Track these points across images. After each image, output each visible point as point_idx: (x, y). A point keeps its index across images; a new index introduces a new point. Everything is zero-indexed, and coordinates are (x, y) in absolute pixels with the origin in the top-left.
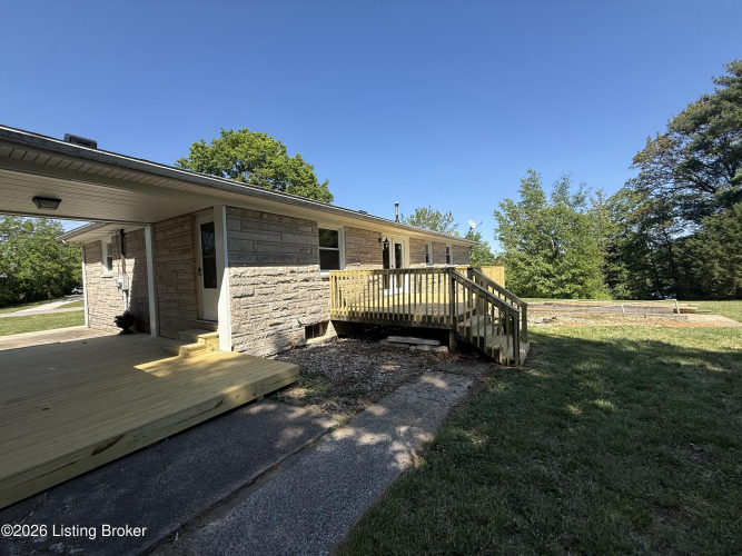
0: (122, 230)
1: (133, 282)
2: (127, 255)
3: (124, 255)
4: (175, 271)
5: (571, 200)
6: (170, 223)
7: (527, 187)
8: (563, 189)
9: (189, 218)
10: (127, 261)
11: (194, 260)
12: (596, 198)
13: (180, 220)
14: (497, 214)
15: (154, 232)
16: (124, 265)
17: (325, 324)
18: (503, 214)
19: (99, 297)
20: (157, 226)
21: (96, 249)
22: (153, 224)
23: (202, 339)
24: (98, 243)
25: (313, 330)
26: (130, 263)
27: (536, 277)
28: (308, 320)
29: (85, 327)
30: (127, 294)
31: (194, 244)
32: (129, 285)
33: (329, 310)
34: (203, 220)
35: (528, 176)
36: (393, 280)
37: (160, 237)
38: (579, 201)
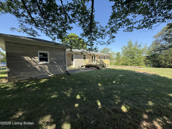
5: (138, 46)
7: (129, 43)
8: (136, 43)
11: (70, 58)
12: (145, 45)
14: (122, 48)
17: (84, 66)
18: (123, 48)
23: (72, 66)
25: (82, 66)
27: (128, 62)
28: (82, 65)
33: (84, 64)
34: (72, 54)
35: (129, 40)
36: (94, 61)
38: (140, 46)
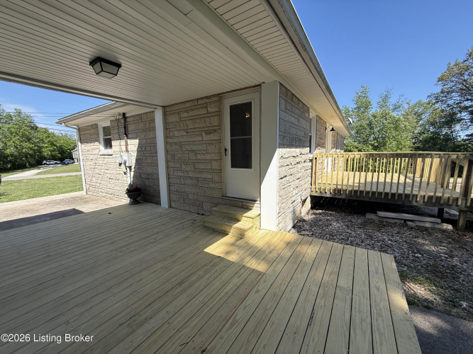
0: (124, 114)
1: (137, 160)
2: (129, 136)
3: (127, 136)
4: (192, 151)
5: (391, 107)
6: (187, 105)
7: (359, 97)
9: (216, 99)
10: (129, 141)
11: (220, 141)
13: (203, 101)
15: (165, 114)
16: (127, 145)
19: (97, 171)
20: (168, 109)
21: (92, 131)
22: (164, 107)
24: (95, 126)
26: (134, 144)
28: (304, 196)
29: (83, 193)
30: (130, 170)
31: (220, 125)
32: (132, 162)
33: (310, 186)
34: (234, 101)
35: (361, 90)
37: (173, 118)
38: (397, 107)
